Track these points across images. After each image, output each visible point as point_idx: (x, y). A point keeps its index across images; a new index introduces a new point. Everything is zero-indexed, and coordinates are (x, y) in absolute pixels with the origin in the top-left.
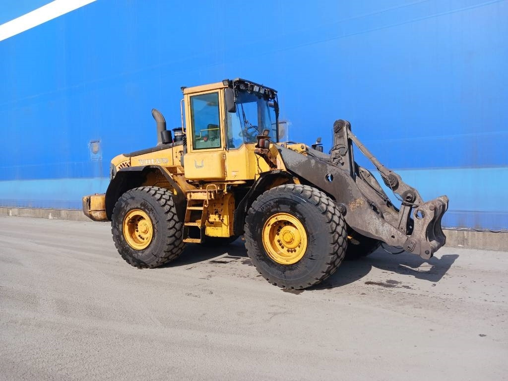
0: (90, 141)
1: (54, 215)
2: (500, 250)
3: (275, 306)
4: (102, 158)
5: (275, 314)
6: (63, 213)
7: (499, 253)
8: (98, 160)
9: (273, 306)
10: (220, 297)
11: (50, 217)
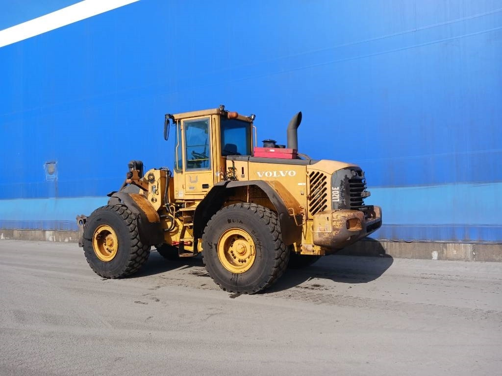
0: (46, 162)
1: (5, 236)
2: (412, 258)
3: (213, 308)
4: (57, 178)
5: (212, 315)
6: (16, 233)
7: (411, 260)
8: (53, 180)
9: (211, 309)
10: (165, 303)
11: (2, 237)
